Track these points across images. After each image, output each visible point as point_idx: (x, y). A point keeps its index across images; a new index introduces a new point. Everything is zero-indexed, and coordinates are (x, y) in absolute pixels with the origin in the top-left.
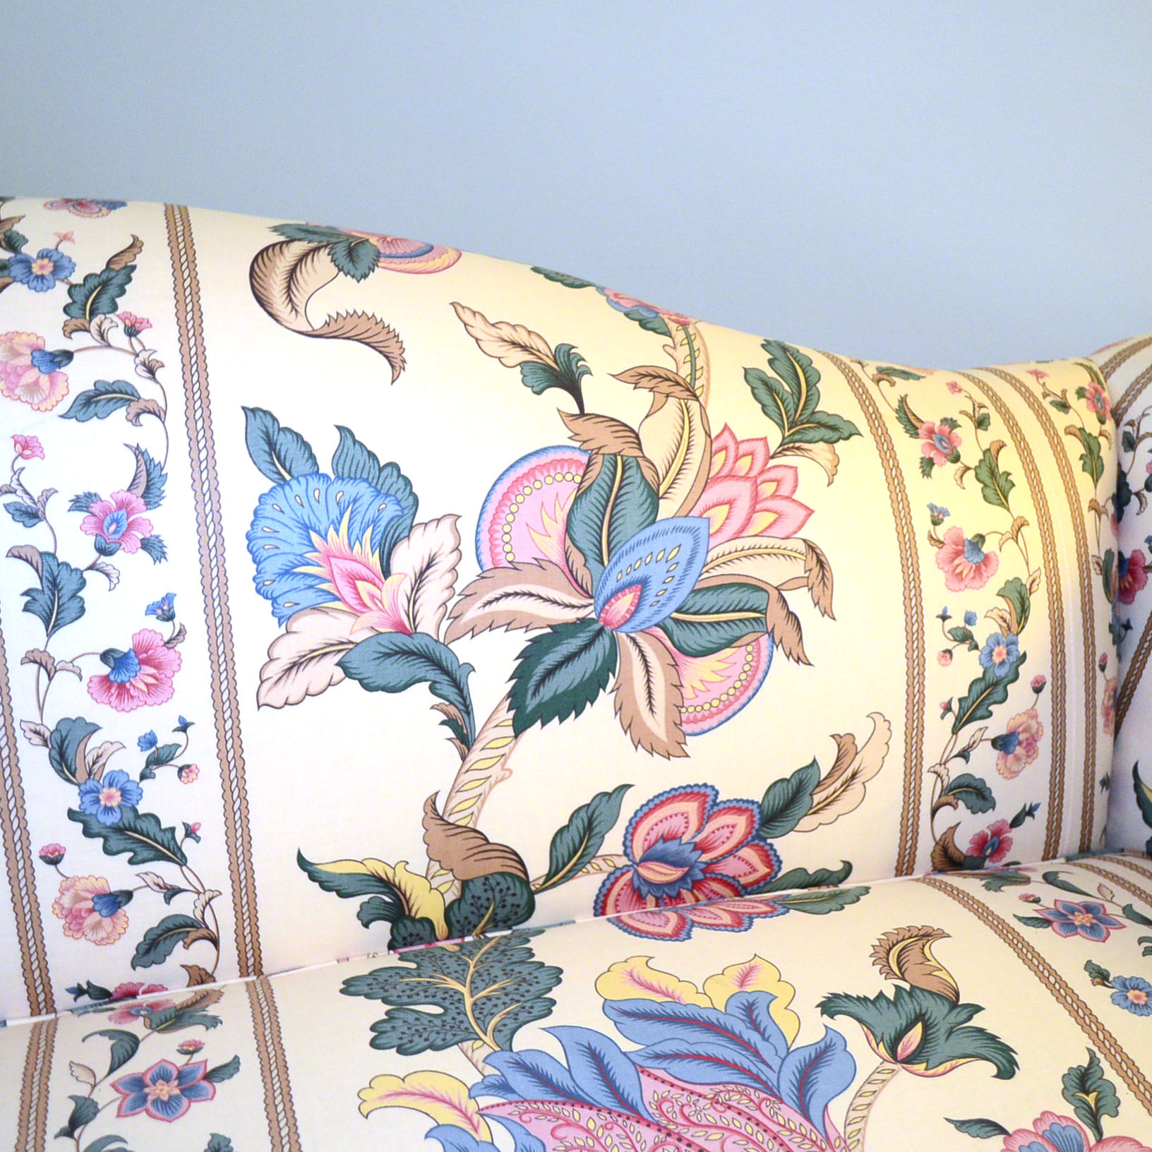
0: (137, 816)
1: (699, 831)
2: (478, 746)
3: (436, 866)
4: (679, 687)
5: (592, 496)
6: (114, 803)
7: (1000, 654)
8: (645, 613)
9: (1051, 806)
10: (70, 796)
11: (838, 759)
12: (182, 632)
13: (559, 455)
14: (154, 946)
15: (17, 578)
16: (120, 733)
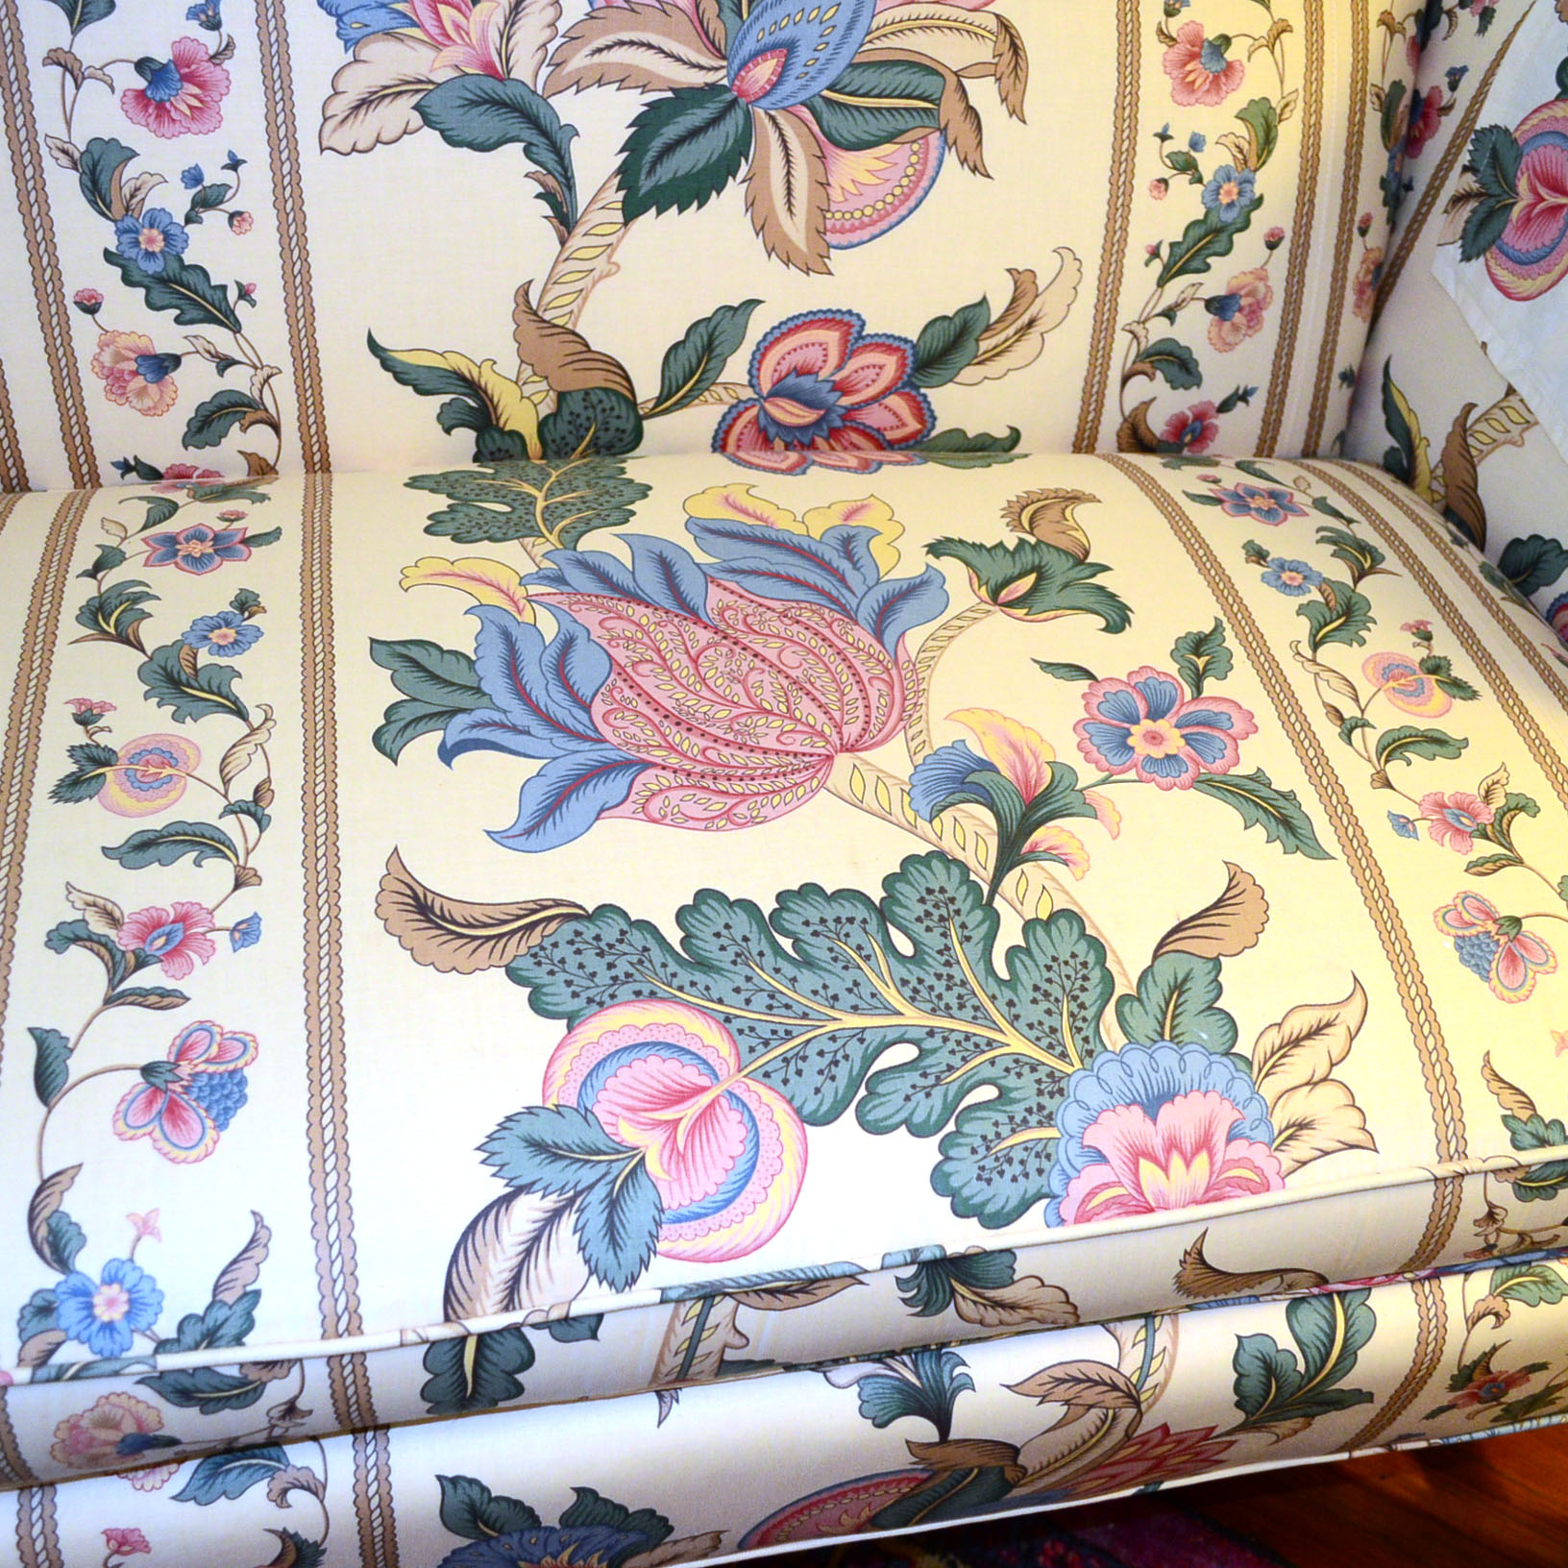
0: (184, 267)
1: (840, 367)
2: (580, 230)
3: (528, 371)
4: (825, 185)
6: (158, 246)
7: (1229, 192)
8: (789, 85)
9: (1271, 393)
10: (105, 234)
11: (1013, 300)
12: (230, 46)
14: (207, 425)
16: (160, 163)
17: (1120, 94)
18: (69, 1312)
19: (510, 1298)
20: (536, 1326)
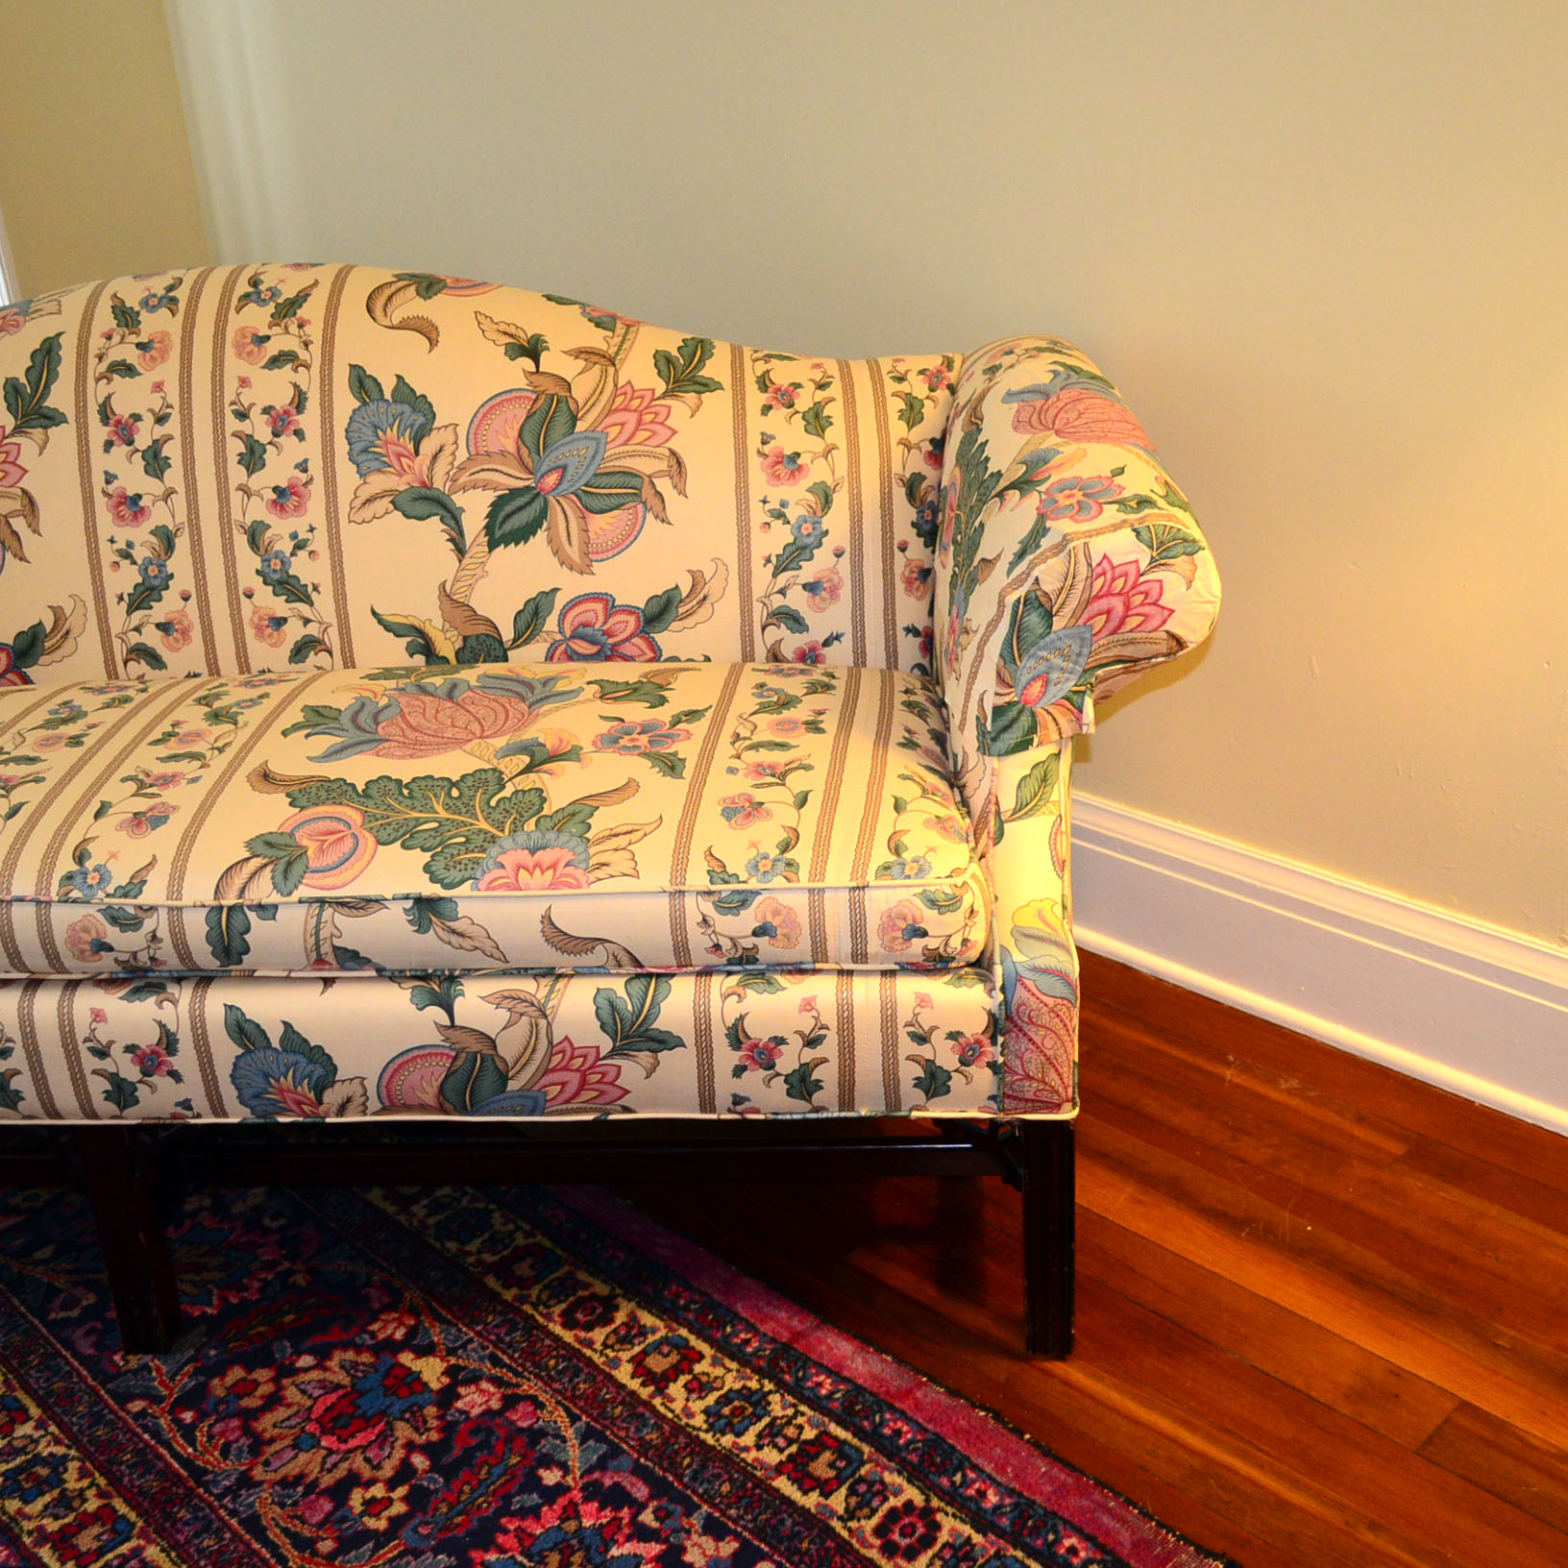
0: (289, 576)
1: (605, 623)
2: (468, 556)
3: (447, 625)
4: (586, 531)
5: (536, 417)
6: (278, 568)
7: (807, 528)
8: (565, 485)
9: (854, 637)
10: (256, 562)
11: (693, 586)
12: (312, 479)
13: (518, 394)
14: (300, 651)
15: (236, 447)
16: (281, 530)
17: (738, 482)
18: (78, 879)
19: (242, 893)
20: (250, 907)
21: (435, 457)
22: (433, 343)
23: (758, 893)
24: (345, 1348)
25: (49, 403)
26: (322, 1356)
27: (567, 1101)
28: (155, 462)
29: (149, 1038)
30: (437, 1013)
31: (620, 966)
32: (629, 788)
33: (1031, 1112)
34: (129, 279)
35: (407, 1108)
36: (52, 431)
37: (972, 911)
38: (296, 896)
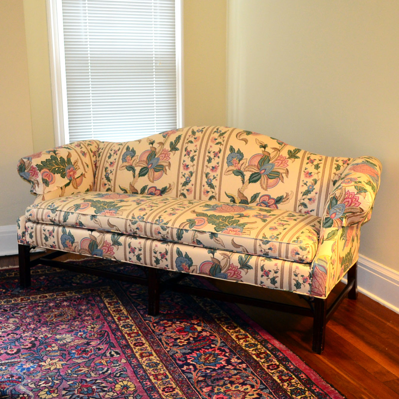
0: (211, 184)
1: (268, 201)
2: (245, 184)
3: (238, 197)
4: (268, 182)
5: (262, 159)
6: (210, 182)
7: (311, 187)
8: (265, 173)
9: (317, 210)
10: (206, 180)
11: (286, 196)
12: (219, 166)
13: (260, 155)
14: (211, 198)
15: (207, 158)
16: (212, 175)
17: (299, 176)
18: (158, 221)
19: (183, 227)
20: (184, 230)
21: (242, 164)
22: (246, 143)
23: (270, 241)
24: (185, 322)
25: (177, 147)
26: (181, 322)
27: (231, 277)
28: (192, 159)
29: (163, 251)
30: (211, 255)
31: (244, 252)
32: (256, 222)
33: (316, 296)
34: (196, 127)
35: (204, 273)
36: (176, 151)
37: (309, 252)
38: (192, 229)
